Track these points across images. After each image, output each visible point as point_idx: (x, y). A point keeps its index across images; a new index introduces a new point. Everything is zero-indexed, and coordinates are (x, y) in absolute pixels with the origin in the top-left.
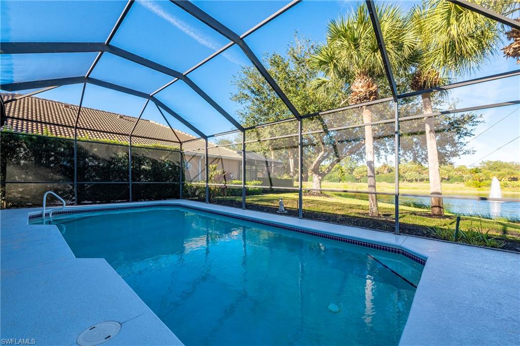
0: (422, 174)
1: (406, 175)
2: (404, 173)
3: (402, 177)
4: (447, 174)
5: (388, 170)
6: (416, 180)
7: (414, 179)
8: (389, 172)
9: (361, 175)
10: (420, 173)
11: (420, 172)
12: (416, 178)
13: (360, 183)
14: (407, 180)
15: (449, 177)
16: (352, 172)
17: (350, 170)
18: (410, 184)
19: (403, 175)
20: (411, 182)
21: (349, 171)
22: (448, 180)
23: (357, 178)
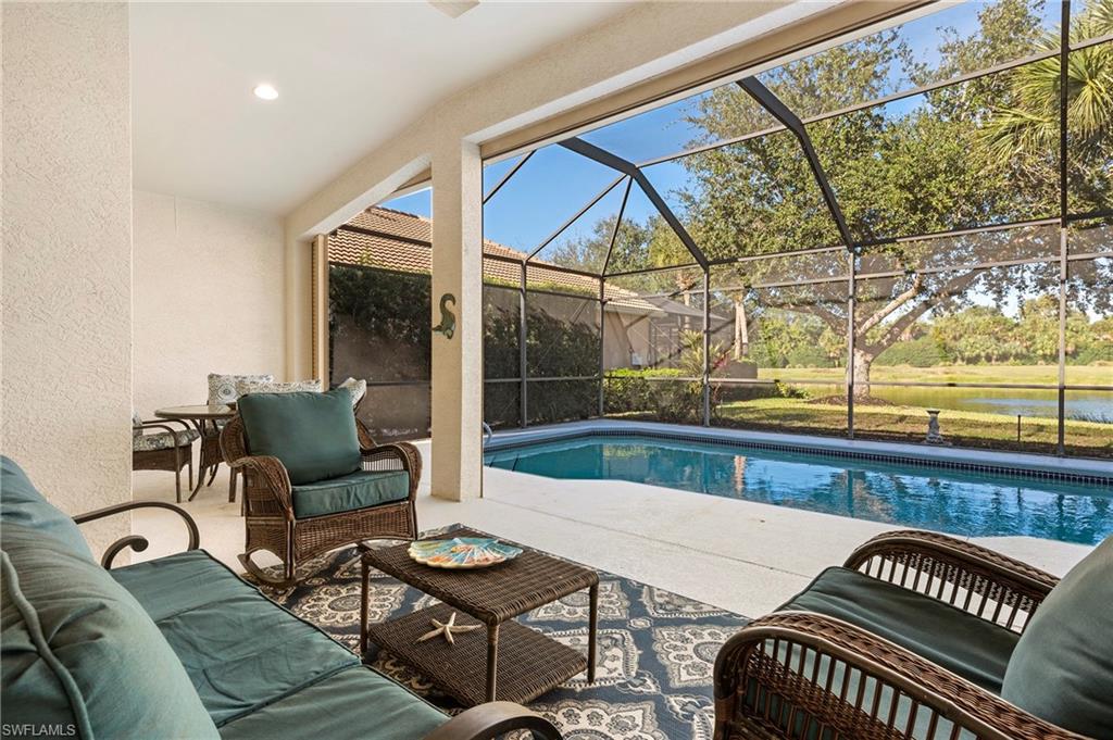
0: (1005, 341)
1: (962, 343)
2: (955, 338)
3: (951, 350)
4: (1072, 340)
5: (911, 333)
6: (989, 359)
7: (983, 354)
8: (916, 338)
9: (841, 346)
10: (998, 339)
11: (1000, 335)
12: (990, 351)
13: (837, 369)
14: (963, 360)
15: (1077, 347)
16: (816, 339)
17: (811, 334)
18: (971, 368)
19: (952, 344)
20: (975, 364)
21: (809, 338)
22: (1075, 354)
23: (832, 355)
